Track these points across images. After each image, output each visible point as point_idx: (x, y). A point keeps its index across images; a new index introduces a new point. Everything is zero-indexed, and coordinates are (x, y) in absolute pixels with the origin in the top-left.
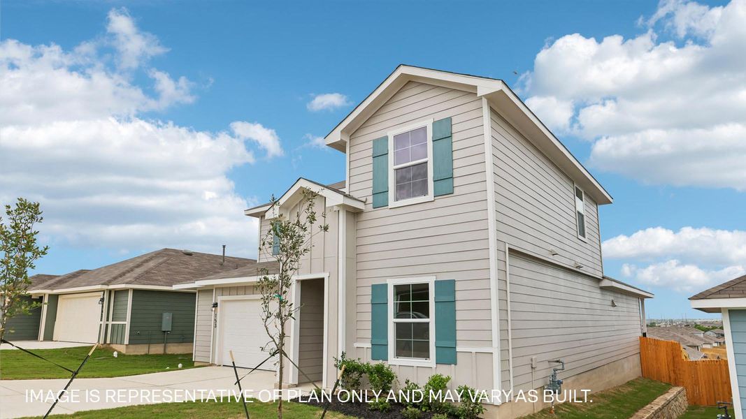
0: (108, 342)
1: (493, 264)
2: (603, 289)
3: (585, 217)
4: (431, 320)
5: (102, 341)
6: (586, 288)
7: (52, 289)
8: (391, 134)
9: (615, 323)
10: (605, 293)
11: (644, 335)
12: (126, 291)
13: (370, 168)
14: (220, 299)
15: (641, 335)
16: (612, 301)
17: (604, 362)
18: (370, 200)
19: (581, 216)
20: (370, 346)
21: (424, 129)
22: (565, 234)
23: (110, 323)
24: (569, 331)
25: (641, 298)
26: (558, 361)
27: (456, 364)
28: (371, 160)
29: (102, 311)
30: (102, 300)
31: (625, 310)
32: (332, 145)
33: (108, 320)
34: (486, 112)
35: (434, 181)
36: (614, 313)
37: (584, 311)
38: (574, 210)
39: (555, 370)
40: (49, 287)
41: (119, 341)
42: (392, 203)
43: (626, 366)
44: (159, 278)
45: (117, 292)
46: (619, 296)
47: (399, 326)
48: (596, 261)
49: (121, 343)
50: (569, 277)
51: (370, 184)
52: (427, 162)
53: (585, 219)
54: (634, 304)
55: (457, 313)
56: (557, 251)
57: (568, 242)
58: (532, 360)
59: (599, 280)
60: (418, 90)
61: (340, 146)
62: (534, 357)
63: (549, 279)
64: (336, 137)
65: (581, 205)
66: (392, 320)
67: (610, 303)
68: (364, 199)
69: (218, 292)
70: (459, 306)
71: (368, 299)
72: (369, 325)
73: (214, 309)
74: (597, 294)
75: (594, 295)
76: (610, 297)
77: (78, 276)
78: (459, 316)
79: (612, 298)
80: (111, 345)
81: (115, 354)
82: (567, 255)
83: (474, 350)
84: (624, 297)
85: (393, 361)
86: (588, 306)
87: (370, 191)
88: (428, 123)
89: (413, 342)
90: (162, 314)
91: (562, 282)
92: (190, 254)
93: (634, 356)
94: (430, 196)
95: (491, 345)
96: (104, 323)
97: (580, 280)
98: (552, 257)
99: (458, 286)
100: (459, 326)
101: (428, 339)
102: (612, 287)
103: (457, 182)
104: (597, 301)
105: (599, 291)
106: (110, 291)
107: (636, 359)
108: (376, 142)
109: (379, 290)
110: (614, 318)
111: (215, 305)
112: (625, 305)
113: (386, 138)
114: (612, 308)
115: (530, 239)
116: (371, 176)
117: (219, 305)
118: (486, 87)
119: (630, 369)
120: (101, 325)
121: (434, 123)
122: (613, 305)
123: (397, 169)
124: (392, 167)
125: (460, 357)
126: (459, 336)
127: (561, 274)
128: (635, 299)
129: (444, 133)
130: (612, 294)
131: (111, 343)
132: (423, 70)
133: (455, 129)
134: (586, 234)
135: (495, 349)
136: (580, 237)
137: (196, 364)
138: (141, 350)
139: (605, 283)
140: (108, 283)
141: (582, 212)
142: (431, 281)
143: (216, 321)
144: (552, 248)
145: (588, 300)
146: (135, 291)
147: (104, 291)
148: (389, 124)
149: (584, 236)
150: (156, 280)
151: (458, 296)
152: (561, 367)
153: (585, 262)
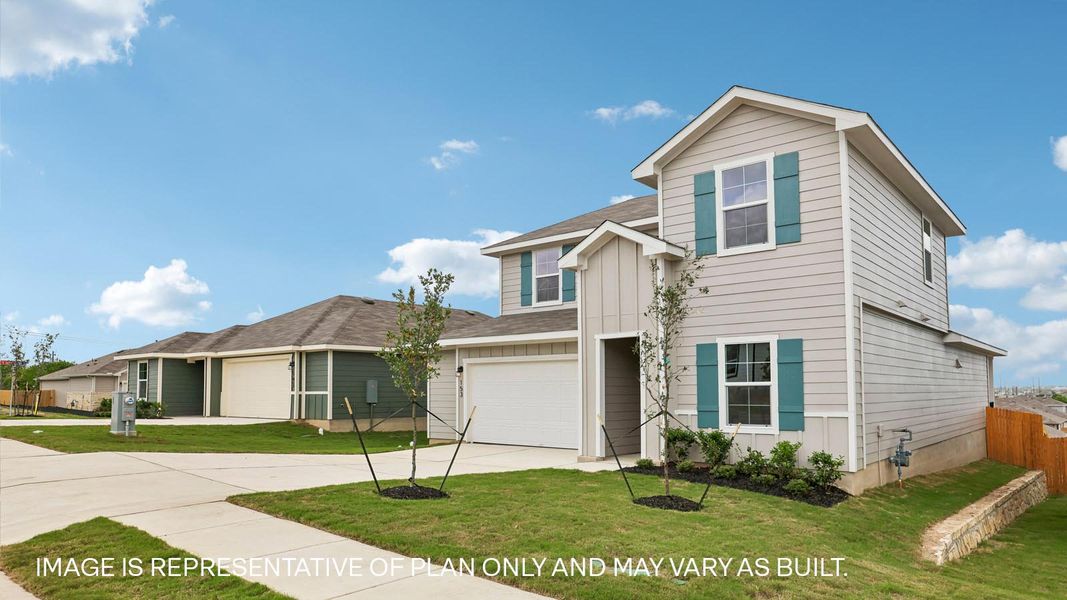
0: (303, 417)
1: (850, 322)
2: (948, 345)
3: (932, 255)
4: (773, 383)
5: (296, 416)
6: (931, 346)
7: (217, 352)
8: (719, 169)
9: (959, 389)
10: (951, 350)
11: (992, 404)
12: (324, 353)
13: (692, 208)
14: (465, 362)
15: (987, 405)
16: (957, 361)
17: (945, 437)
18: (692, 246)
19: (928, 254)
20: (696, 413)
21: (764, 164)
22: (912, 280)
23: (304, 393)
24: (913, 397)
25: (989, 355)
26: (904, 431)
27: (803, 430)
28: (692, 199)
29: (293, 379)
30: (292, 364)
31: (970, 372)
32: (640, 180)
33: (300, 390)
34: (843, 147)
35: (776, 227)
36: (958, 376)
37: (927, 374)
38: (920, 248)
39: (902, 440)
40: (210, 348)
41: (318, 414)
42: (721, 250)
43: (969, 443)
44: (359, 336)
45: (309, 354)
46: (965, 354)
47: (731, 390)
48: (942, 311)
49: (323, 417)
50: (914, 332)
51: (693, 227)
52: (766, 204)
53: (933, 258)
54: (980, 364)
55: (805, 375)
56: (906, 302)
57: (913, 289)
58: (878, 427)
59: (942, 335)
60: (754, 116)
61: (650, 182)
62: (881, 425)
63: (894, 336)
64: (647, 169)
65: (928, 242)
66: (723, 384)
67: (954, 363)
68: (684, 245)
69: (462, 353)
70: (806, 367)
71: (693, 361)
72: (694, 390)
73: (459, 374)
74: (940, 352)
75: (937, 354)
76: (954, 356)
77: (236, 334)
78: (807, 378)
79: (957, 357)
80: (307, 421)
81: (321, 432)
82: (914, 306)
83: (825, 415)
84: (970, 355)
85: (726, 429)
86: (931, 367)
87: (692, 236)
88: (769, 158)
89: (750, 407)
90: (365, 383)
91: (906, 339)
92: (370, 303)
93: (978, 432)
94: (771, 243)
95: (847, 410)
96: (295, 393)
97: (924, 335)
98: (899, 309)
99: (806, 346)
100: (807, 389)
101: (769, 403)
102: (961, 343)
103: (804, 229)
104: (940, 361)
105: (942, 348)
106: (301, 353)
107: (980, 436)
108: (698, 178)
109: (706, 352)
110: (958, 382)
111: (461, 370)
112: (971, 366)
113: (712, 173)
114: (956, 370)
115: (880, 290)
116: (692, 217)
117: (465, 369)
118: (846, 120)
119: (973, 448)
120: (293, 396)
121: (775, 159)
122: (958, 366)
123: (726, 211)
124: (720, 208)
125: (807, 424)
126: (807, 399)
127: (905, 329)
128: (982, 358)
129: (788, 170)
130: (957, 352)
131: (307, 417)
132: (765, 95)
133: (802, 165)
134: (933, 278)
135: (851, 413)
136: (927, 282)
137: (431, 442)
138: (346, 426)
139: (951, 339)
140: (299, 343)
141: (929, 250)
142: (773, 341)
143: (461, 388)
144: (899, 298)
145: (931, 359)
146: (336, 353)
147: (293, 354)
148: (716, 155)
149: (930, 279)
150: (357, 339)
151: (806, 356)
152: (908, 437)
153: (931, 313)
